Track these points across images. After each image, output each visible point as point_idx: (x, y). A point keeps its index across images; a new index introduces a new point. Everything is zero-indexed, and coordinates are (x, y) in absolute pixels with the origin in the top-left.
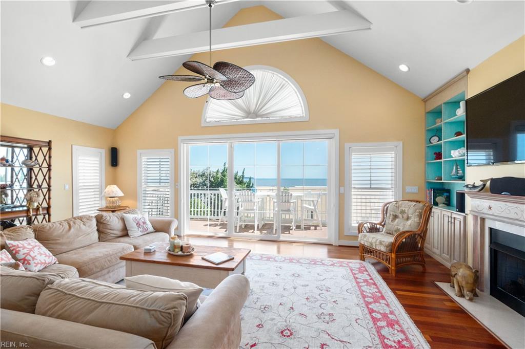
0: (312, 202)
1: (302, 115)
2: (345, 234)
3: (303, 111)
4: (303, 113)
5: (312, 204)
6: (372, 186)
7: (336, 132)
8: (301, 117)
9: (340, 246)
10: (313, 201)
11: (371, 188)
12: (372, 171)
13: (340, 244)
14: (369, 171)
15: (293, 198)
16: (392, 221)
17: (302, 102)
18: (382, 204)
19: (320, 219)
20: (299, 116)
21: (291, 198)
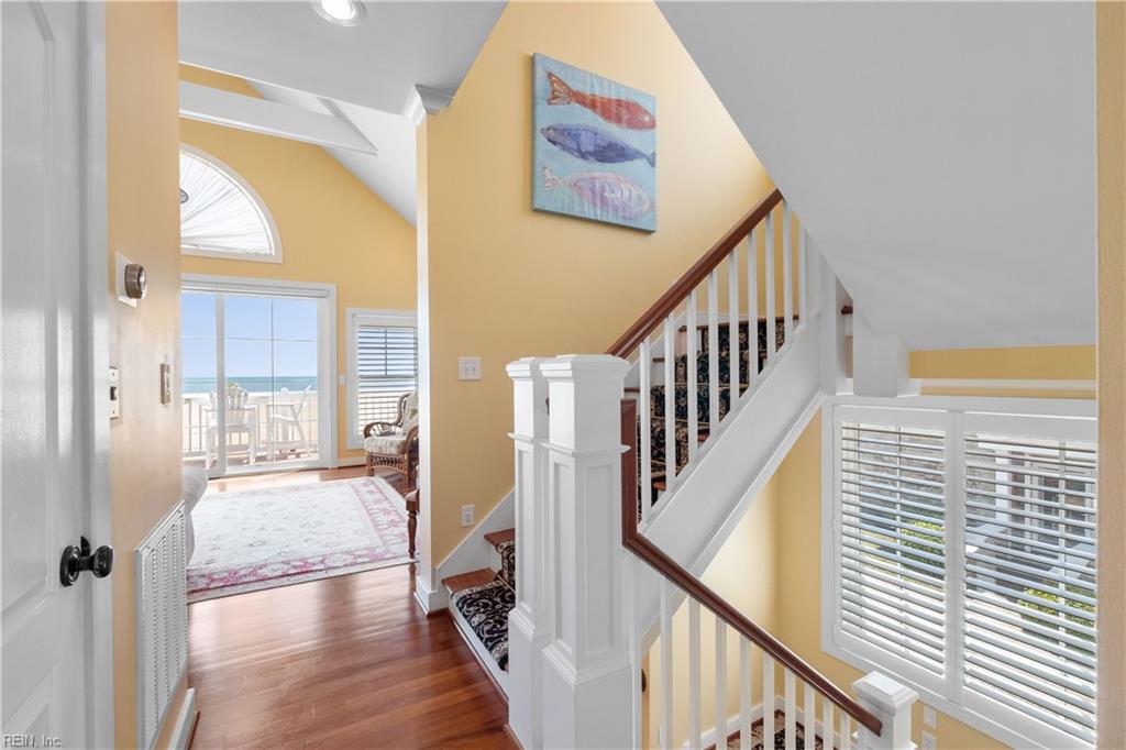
0: (289, 408)
1: (268, 252)
2: (349, 448)
3: (270, 244)
4: (271, 249)
5: (290, 413)
6: (389, 373)
7: (332, 287)
8: (266, 254)
9: (339, 468)
10: (292, 406)
11: (386, 376)
12: (389, 351)
13: (341, 465)
14: (383, 351)
15: (249, 402)
16: (410, 418)
17: (268, 229)
18: (397, 399)
19: (307, 439)
20: (263, 252)
21: (245, 401)
